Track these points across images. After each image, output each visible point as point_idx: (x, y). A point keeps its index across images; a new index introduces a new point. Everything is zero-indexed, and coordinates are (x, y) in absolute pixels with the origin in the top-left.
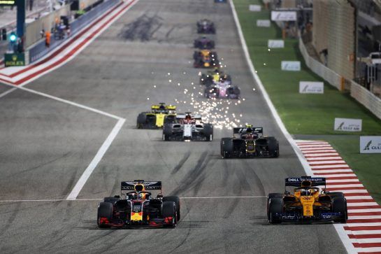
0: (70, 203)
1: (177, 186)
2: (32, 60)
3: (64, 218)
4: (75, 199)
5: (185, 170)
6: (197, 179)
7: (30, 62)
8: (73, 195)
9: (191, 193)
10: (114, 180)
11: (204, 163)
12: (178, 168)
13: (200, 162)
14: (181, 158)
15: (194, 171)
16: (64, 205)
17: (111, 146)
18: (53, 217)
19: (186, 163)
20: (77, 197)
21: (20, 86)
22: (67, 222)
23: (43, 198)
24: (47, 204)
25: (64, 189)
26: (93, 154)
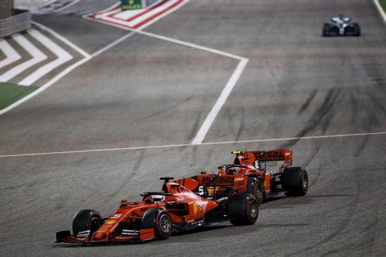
0: (195, 148)
1: (305, 126)
2: (150, 2)
3: (190, 163)
4: (200, 143)
5: (312, 109)
6: (325, 118)
7: (148, 5)
8: (198, 140)
9: (319, 132)
10: (240, 122)
11: (331, 101)
12: (305, 107)
13: (327, 99)
14: (307, 96)
15: (322, 109)
16: (190, 150)
17: (234, 87)
18: (179, 163)
19: (312, 102)
20: (203, 141)
21: (138, 30)
22: (193, 168)
23: (168, 144)
24: (172, 149)
25: (189, 134)
26: (216, 96)
